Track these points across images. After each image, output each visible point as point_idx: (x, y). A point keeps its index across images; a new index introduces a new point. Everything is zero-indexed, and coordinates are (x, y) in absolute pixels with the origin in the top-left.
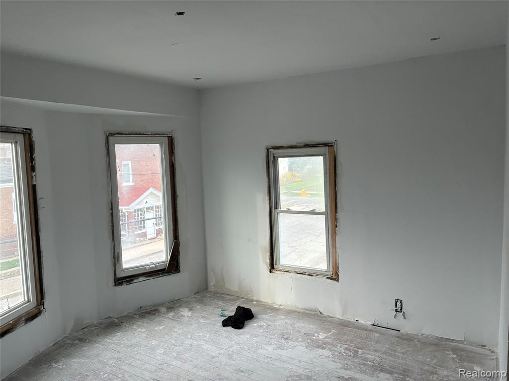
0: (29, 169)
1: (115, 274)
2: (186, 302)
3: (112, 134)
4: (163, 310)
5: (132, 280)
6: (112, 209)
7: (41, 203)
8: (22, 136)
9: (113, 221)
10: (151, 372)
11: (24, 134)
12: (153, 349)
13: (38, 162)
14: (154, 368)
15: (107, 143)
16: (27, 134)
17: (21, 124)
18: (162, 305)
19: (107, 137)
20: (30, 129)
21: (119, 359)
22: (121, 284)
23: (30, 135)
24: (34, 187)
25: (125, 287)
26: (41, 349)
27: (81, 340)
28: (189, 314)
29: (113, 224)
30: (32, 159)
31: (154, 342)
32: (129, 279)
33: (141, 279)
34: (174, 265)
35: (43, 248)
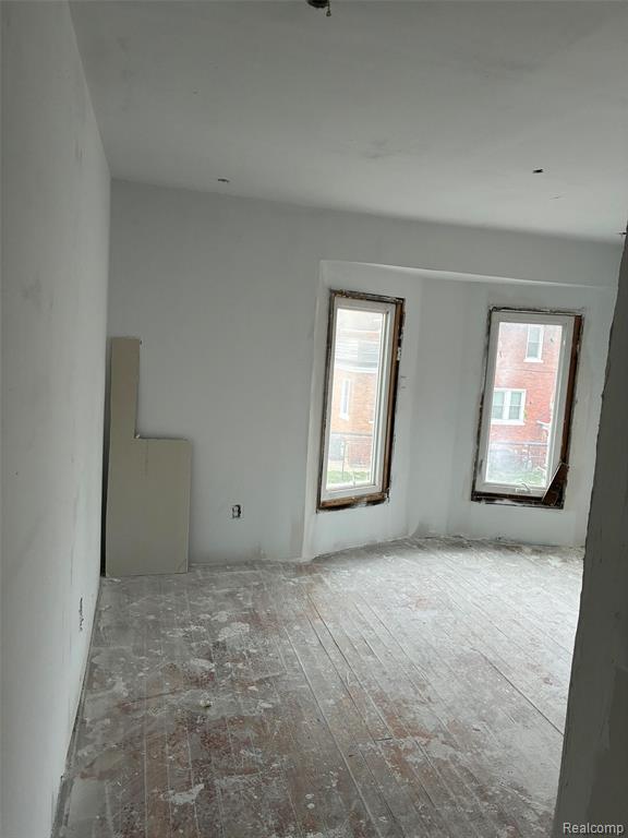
0: (396, 343)
1: (474, 486)
2: (564, 552)
3: (497, 309)
4: (527, 550)
5: (494, 500)
6: (482, 403)
7: (401, 382)
8: (394, 306)
9: (481, 418)
10: (475, 597)
11: (396, 304)
12: (490, 580)
13: (405, 337)
14: (480, 595)
15: (490, 319)
16: (399, 304)
17: (393, 294)
18: (529, 544)
19: (490, 312)
20: (403, 299)
21: (449, 575)
22: (479, 500)
23: (402, 306)
24: (398, 362)
25: (483, 505)
26: (379, 541)
27: (420, 547)
28: (559, 565)
29: (480, 423)
30: (400, 332)
31: (495, 575)
32: (491, 498)
33: (506, 501)
34: (554, 497)
35: (395, 432)
